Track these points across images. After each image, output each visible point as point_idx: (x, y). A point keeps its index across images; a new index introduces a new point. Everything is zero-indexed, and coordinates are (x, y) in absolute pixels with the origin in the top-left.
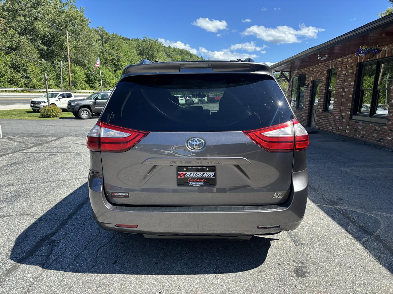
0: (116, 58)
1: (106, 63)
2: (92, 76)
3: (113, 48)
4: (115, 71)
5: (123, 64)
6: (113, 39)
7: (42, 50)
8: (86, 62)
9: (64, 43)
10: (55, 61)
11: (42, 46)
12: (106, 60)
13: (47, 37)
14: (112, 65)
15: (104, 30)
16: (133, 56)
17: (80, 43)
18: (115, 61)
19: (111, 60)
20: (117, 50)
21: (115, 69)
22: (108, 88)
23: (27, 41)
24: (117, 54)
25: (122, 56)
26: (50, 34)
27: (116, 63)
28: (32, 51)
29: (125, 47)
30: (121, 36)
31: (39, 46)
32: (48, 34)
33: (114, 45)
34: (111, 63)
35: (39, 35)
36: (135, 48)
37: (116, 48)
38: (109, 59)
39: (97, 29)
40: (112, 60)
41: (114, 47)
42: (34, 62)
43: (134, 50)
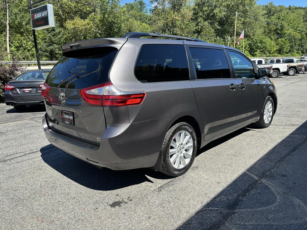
0: (280, 28)
1: (270, 33)
2: (254, 45)
3: (279, 19)
4: (277, 39)
5: (286, 32)
6: (281, 11)
7: (218, 29)
8: (251, 35)
9: (234, 22)
10: (226, 37)
11: (218, 27)
12: (270, 30)
13: (222, 19)
14: (275, 34)
15: (273, 4)
16: (298, 24)
17: (248, 20)
18: (278, 31)
19: (274, 30)
20: (282, 20)
21: (278, 37)
22: (268, 55)
23: (208, 25)
24: (281, 23)
25: (286, 25)
26: (225, 17)
27: (280, 32)
28: (210, 32)
29: (292, 16)
30: (294, 6)
31: (216, 27)
32: (223, 16)
33: (280, 16)
34: (274, 33)
35: (217, 18)
36: (303, 15)
37: (281, 18)
38: (273, 29)
39: (267, 5)
40: (276, 30)
41: (280, 17)
42: (210, 39)
43: (301, 18)
